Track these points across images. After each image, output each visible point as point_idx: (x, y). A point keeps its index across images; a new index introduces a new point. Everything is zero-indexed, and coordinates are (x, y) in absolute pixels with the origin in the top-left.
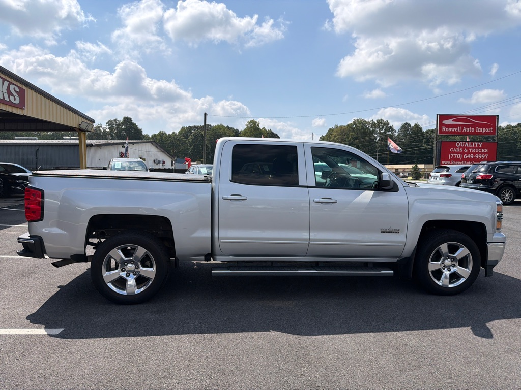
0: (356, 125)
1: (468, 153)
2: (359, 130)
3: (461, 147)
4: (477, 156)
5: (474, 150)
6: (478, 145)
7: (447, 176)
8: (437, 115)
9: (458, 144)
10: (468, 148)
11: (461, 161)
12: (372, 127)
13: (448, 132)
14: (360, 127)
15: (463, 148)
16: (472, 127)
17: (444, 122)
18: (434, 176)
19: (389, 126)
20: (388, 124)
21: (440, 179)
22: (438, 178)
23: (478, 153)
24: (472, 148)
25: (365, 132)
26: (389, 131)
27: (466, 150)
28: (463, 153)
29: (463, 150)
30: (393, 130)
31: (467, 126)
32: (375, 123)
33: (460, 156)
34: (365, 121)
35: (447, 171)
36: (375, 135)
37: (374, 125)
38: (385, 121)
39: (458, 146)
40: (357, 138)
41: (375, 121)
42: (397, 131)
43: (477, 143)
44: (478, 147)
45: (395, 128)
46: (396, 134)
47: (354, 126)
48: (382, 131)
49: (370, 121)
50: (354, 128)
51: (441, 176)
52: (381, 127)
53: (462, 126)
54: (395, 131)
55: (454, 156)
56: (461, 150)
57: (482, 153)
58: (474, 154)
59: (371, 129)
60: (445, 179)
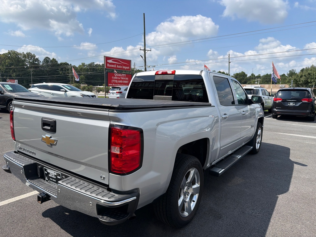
0: (11, 55)
1: (120, 80)
2: (14, 58)
3: (117, 76)
4: (124, 82)
5: (122, 78)
6: (124, 76)
7: (121, 93)
8: (104, 56)
9: (115, 75)
10: (120, 77)
11: (117, 84)
12: (23, 58)
13: (110, 67)
14: (14, 56)
15: (118, 77)
16: (121, 65)
17: (108, 61)
18: (112, 93)
19: (36, 58)
20: (35, 56)
21: (116, 94)
22: (115, 94)
23: (124, 80)
24: (122, 77)
25: (18, 61)
26: (36, 61)
27: (119, 78)
28: (118, 80)
29: (118, 78)
30: (39, 61)
31: (119, 65)
32: (25, 54)
33: (116, 81)
34: (18, 53)
35: (120, 90)
36: (27, 63)
37: (25, 56)
38: (33, 54)
39: (116, 76)
40: (13, 64)
41: (25, 53)
42: (42, 62)
43: (123, 75)
44: (124, 77)
45: (40, 60)
46: (41, 64)
47: (9, 55)
48: (31, 61)
49: (21, 53)
50: (9, 57)
51: (117, 92)
52: (30, 58)
53: (117, 64)
54: (40, 62)
55: (114, 81)
56: (117, 78)
57: (126, 80)
58: (123, 80)
59: (23, 59)
60: (119, 95)
